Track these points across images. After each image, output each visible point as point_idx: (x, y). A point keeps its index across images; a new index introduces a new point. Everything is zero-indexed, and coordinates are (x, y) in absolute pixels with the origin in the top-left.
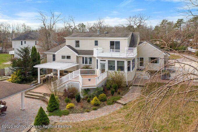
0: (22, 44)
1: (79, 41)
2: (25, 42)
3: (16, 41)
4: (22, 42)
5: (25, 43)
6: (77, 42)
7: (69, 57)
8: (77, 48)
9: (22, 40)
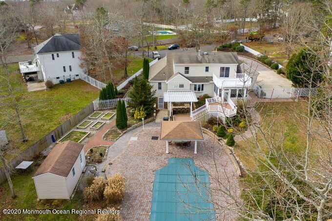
0: (53, 59)
1: (188, 68)
2: (58, 54)
3: (44, 55)
4: (53, 55)
5: (58, 56)
6: (187, 68)
7: (182, 86)
8: (186, 75)
9: (53, 53)
